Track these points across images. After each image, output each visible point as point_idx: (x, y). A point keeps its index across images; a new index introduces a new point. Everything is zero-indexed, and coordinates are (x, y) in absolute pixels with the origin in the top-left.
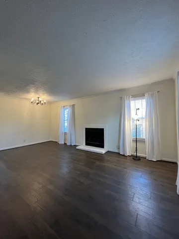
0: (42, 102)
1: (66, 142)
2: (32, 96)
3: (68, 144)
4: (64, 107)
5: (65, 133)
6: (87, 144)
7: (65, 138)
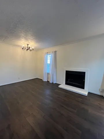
0: (31, 49)
1: (48, 80)
2: (23, 43)
3: (51, 82)
4: (47, 53)
5: (48, 74)
6: (66, 84)
7: (48, 77)
